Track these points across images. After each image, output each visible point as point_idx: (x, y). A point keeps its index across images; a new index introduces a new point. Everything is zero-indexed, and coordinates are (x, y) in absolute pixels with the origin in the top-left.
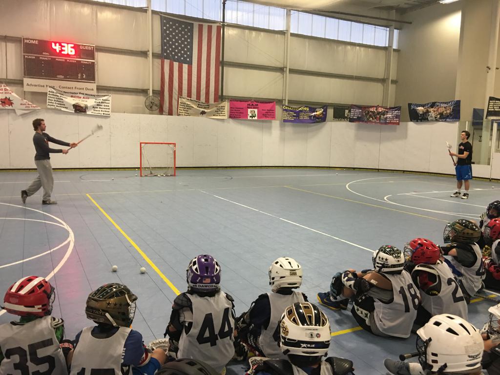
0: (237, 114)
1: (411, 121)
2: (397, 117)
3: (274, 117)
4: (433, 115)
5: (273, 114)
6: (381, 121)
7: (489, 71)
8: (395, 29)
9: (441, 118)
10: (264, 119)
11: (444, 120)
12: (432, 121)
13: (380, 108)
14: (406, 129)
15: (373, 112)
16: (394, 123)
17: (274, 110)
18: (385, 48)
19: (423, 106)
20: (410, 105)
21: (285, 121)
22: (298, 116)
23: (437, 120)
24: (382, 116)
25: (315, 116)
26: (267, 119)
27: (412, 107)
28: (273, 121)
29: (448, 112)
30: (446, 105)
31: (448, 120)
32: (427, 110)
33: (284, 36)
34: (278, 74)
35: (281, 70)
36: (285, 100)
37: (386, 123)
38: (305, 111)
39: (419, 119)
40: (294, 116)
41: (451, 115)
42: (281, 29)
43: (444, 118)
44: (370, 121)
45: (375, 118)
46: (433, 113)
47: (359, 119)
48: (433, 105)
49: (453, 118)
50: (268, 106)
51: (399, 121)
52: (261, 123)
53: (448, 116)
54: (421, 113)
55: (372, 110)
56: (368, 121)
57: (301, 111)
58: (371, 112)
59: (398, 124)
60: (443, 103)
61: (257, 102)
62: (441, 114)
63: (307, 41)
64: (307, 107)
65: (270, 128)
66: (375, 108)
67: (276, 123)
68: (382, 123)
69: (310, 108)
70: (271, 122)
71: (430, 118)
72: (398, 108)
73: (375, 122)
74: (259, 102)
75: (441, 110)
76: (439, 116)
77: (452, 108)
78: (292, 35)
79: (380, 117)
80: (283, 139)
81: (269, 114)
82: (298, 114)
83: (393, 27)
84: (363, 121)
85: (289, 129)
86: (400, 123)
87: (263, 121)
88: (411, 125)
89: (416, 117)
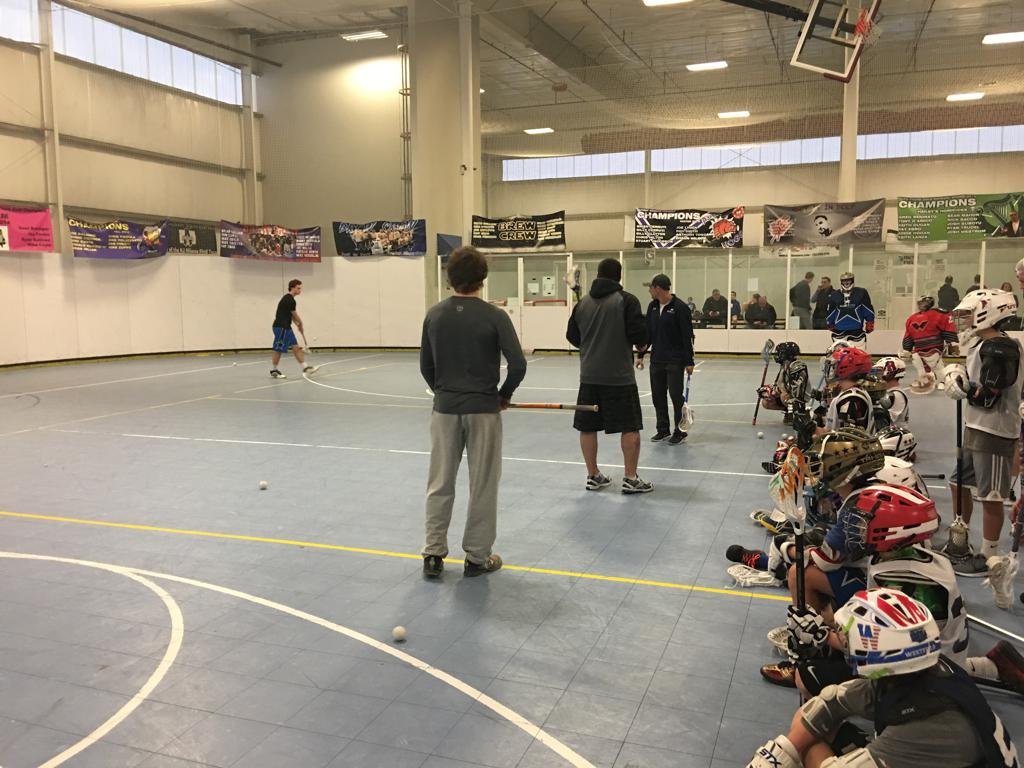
1: (339, 254)
2: (315, 246)
3: (49, 246)
4: (380, 245)
5: (48, 238)
6: (286, 255)
7: (465, 172)
8: (254, 73)
9: (393, 250)
10: (26, 250)
11: (399, 253)
12: (378, 254)
13: (279, 230)
14: (331, 266)
15: (268, 237)
16: (310, 259)
17: (47, 229)
18: (235, 109)
19: (361, 227)
20: (336, 225)
21: (77, 254)
22: (105, 243)
23: (386, 254)
24: (286, 246)
25: (143, 244)
26: (33, 251)
27: (342, 229)
28: (46, 255)
29: (406, 239)
30: (401, 228)
31: (406, 253)
32: (369, 236)
33: (34, 57)
34: (30, 145)
35: (38, 134)
36: (56, 205)
37: (295, 259)
38: (121, 233)
39: (356, 252)
40: (96, 243)
41: (411, 245)
42: (27, 39)
43: (398, 251)
44: (265, 256)
45: (273, 249)
46: (379, 241)
47: (240, 251)
48: (379, 226)
49: (414, 251)
50: (33, 220)
51: (319, 253)
52: (17, 260)
53: (406, 247)
54: (358, 240)
55: (263, 232)
56: (260, 256)
57: (111, 232)
58: (262, 235)
59: (319, 260)
60: (397, 223)
61: (6, 209)
62: (394, 243)
63: (87, 73)
64: (123, 223)
65: (39, 270)
66: (270, 230)
67: (51, 260)
68: (287, 259)
69: (131, 226)
70: (40, 257)
71: (374, 251)
72: (318, 232)
73: (274, 258)
74: (9, 210)
75: (394, 236)
76: (390, 246)
77: (412, 232)
78: (59, 57)
79: (283, 246)
80: (72, 296)
81: (37, 237)
82: (105, 237)
83: (248, 70)
84: (249, 254)
85: (85, 273)
86: (322, 258)
87: (20, 256)
88: (340, 262)
89: (348, 247)
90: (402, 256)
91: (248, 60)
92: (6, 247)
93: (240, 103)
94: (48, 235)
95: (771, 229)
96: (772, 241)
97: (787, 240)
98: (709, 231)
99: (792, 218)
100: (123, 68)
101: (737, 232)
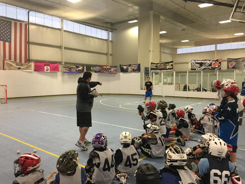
0: (38, 69)
1: (121, 72)
2: (115, 70)
3: (58, 70)
4: (130, 70)
5: (58, 69)
6: (109, 72)
7: (150, 52)
8: (110, 32)
9: (133, 71)
10: (53, 71)
11: (134, 72)
12: (130, 72)
13: (108, 67)
14: (119, 75)
15: (105, 68)
16: (114, 73)
17: (58, 67)
18: (106, 40)
19: (126, 66)
20: (120, 65)
21: (64, 72)
22: (70, 70)
23: (131, 72)
24: (109, 70)
25: (79, 70)
26: (55, 72)
27: (122, 66)
28: (58, 72)
29: (136, 68)
30: (135, 66)
31: (136, 72)
32: (128, 68)
33: (60, 31)
34: (58, 49)
35: (60, 47)
36: (63, 62)
37: (111, 73)
38: (74, 68)
39: (125, 72)
40: (68, 70)
41: (137, 70)
42: (59, 28)
43: (134, 71)
44: (104, 72)
45: (106, 71)
46: (130, 69)
47: (99, 72)
48: (130, 66)
49: (138, 71)
50: (55, 65)
51: (116, 72)
52: (52, 74)
53: (136, 70)
54: (125, 69)
55: (104, 67)
56: (103, 72)
57: (72, 68)
58: (104, 68)
59: (116, 73)
60: (134, 65)
61: (49, 63)
62: (133, 69)
63: (72, 34)
64: (74, 66)
65: (56, 76)
66: (106, 67)
67: (59, 74)
68: (109, 73)
69: (76, 66)
70: (57, 73)
71: (129, 71)
72: (116, 67)
73: (106, 73)
74: (50, 63)
75: (133, 68)
76: (132, 70)
77: (137, 67)
78: (65, 31)
79: (108, 70)
80: (63, 81)
81: (56, 69)
82: (70, 69)
83: (109, 31)
84: (101, 72)
85: (66, 76)
86: (117, 73)
87: (52, 73)
88: (121, 74)
89: (123, 71)
90: (135, 72)
91: (109, 29)
92: (49, 71)
93: (107, 39)
94: (58, 68)
95: (229, 65)
96: (230, 68)
97: (234, 68)
98: (212, 65)
99: (235, 61)
100: (80, 32)
101: (219, 66)
